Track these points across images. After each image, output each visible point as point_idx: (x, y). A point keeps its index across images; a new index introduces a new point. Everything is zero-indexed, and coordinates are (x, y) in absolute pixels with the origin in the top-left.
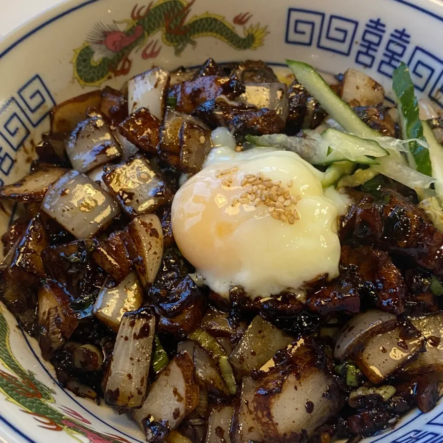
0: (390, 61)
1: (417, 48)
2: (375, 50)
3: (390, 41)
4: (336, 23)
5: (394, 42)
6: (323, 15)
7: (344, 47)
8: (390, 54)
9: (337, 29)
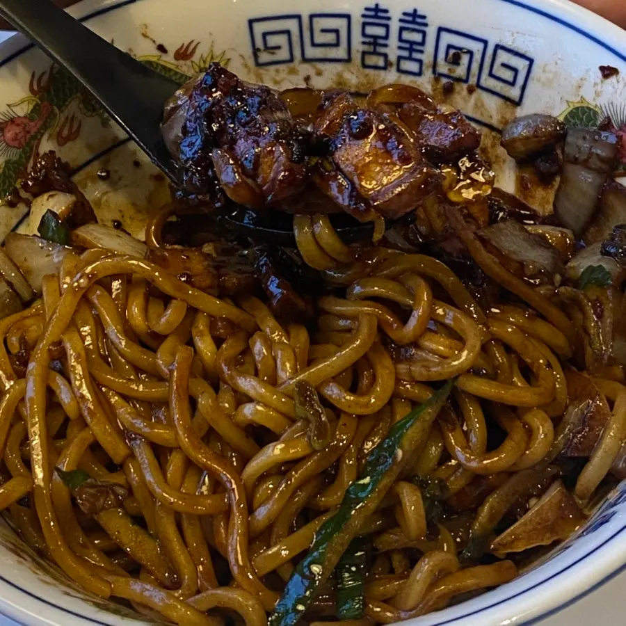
0: (410, 54)
1: (441, 30)
2: (386, 46)
3: (401, 29)
4: (321, 23)
5: (407, 29)
6: (299, 17)
7: (341, 53)
8: (407, 46)
9: (324, 31)
